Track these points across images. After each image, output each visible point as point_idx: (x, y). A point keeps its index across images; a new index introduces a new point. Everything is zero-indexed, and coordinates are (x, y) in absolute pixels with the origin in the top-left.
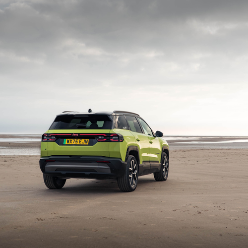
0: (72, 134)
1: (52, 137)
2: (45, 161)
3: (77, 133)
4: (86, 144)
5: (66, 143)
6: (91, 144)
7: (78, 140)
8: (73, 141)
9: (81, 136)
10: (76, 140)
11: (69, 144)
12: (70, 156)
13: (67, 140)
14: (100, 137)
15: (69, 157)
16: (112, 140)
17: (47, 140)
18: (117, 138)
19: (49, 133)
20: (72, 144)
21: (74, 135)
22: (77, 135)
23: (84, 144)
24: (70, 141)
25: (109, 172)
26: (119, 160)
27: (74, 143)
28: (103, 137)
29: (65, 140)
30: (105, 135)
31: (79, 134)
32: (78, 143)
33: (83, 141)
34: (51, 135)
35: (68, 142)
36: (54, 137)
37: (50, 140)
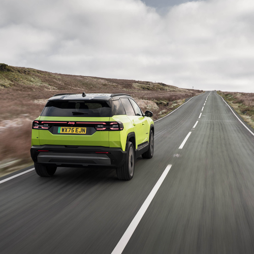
0: (68, 122)
1: (45, 125)
2: (37, 151)
3: (73, 122)
4: (83, 133)
5: (61, 132)
6: (89, 133)
7: (75, 129)
8: (69, 130)
9: (77, 125)
10: (72, 128)
11: (64, 132)
12: (66, 146)
13: (61, 128)
14: (99, 126)
15: (64, 147)
16: (112, 129)
17: (39, 127)
18: (117, 126)
19: (41, 120)
20: (68, 132)
21: (70, 123)
22: (74, 123)
23: (81, 133)
24: (65, 130)
25: (109, 163)
26: (120, 150)
27: (70, 132)
28: (102, 126)
29: (59, 128)
30: (104, 123)
31: (75, 122)
32: (74, 132)
33: (79, 129)
34: (42, 122)
35: (63, 130)
36: (47, 125)
37: (43, 128)
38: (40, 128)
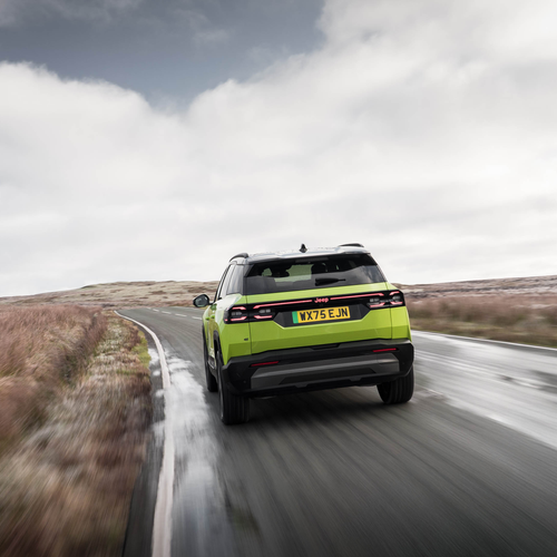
0: (315, 299)
1: (262, 311)
2: (250, 366)
3: (324, 297)
4: (345, 317)
5: (300, 321)
7: (326, 311)
8: (315, 315)
9: (332, 302)
10: (319, 310)
11: (306, 321)
12: (313, 347)
13: (298, 312)
14: (372, 300)
15: (311, 350)
16: (393, 303)
17: (248, 318)
20: (314, 320)
21: (320, 300)
22: (326, 300)
23: (341, 318)
24: (307, 316)
25: (397, 369)
27: (319, 319)
28: (377, 300)
29: (293, 313)
30: (380, 294)
31: (329, 297)
32: (328, 318)
33: (336, 311)
34: (257, 307)
35: (303, 317)
36: (268, 311)
37: (258, 317)
38: (250, 319)
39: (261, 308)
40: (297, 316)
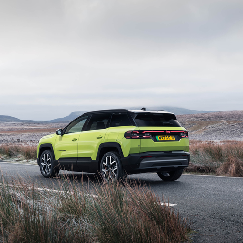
0: (165, 131)
2: (140, 158)
4: (173, 140)
5: (159, 140)
6: (178, 140)
7: (168, 136)
8: (164, 138)
9: (171, 133)
10: (166, 136)
11: (162, 140)
14: (182, 134)
20: (164, 140)
21: (167, 132)
22: (169, 132)
27: (166, 140)
29: (156, 136)
30: (184, 132)
31: (170, 131)
32: (168, 140)
33: (171, 137)
34: (144, 132)
35: (160, 138)
36: (148, 134)
37: (145, 136)
38: (141, 137)
39: (146, 133)
40: (158, 137)
